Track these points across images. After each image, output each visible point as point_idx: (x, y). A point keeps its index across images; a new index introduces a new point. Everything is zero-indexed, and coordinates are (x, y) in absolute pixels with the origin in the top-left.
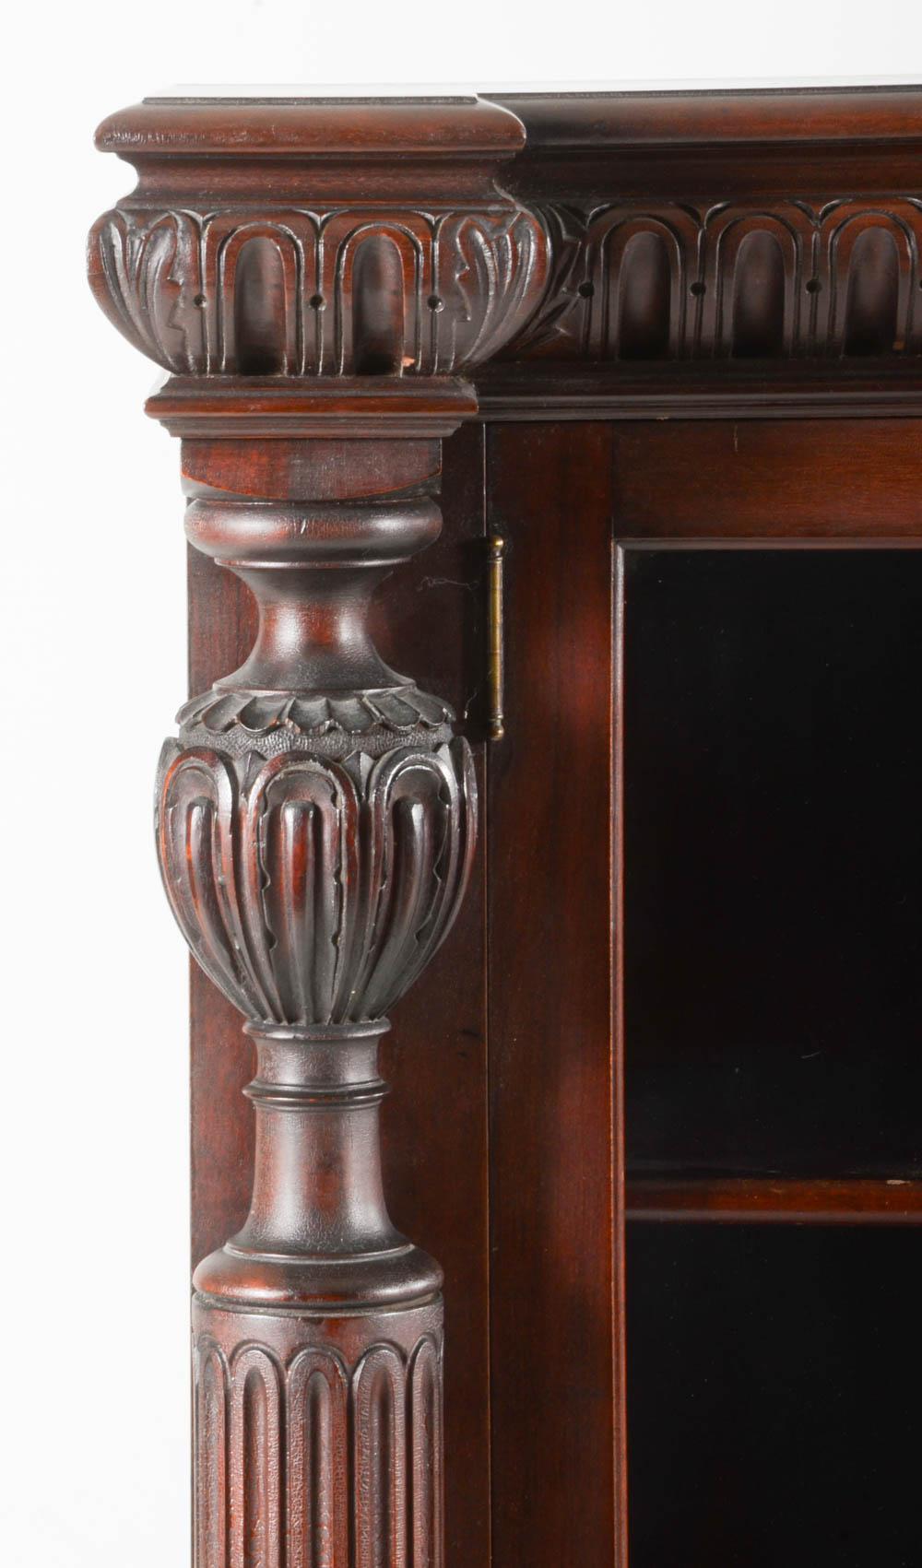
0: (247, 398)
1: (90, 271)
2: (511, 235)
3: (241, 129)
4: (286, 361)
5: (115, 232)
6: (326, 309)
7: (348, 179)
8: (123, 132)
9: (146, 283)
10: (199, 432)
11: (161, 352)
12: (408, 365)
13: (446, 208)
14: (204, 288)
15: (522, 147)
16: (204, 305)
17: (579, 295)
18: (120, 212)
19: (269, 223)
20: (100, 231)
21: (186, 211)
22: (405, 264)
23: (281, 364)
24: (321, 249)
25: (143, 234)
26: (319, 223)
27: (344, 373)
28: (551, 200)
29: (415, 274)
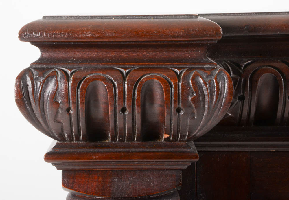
0: (92, 153)
1: (16, 97)
2: (216, 79)
3: (87, 31)
4: (110, 135)
5: (28, 79)
6: (128, 114)
7: (138, 53)
8: (32, 32)
9: (43, 102)
10: (71, 167)
11: (52, 132)
12: (166, 137)
13: (185, 66)
14: (71, 104)
15: (220, 38)
16: (71, 112)
17: (238, 100)
18: (31, 69)
19: (102, 74)
20: (21, 78)
21: (62, 68)
22: (165, 93)
23: (108, 136)
24: (126, 86)
25: (42, 79)
26: (125, 74)
27: (136, 141)
28: (225, 59)
29: (170, 97)
